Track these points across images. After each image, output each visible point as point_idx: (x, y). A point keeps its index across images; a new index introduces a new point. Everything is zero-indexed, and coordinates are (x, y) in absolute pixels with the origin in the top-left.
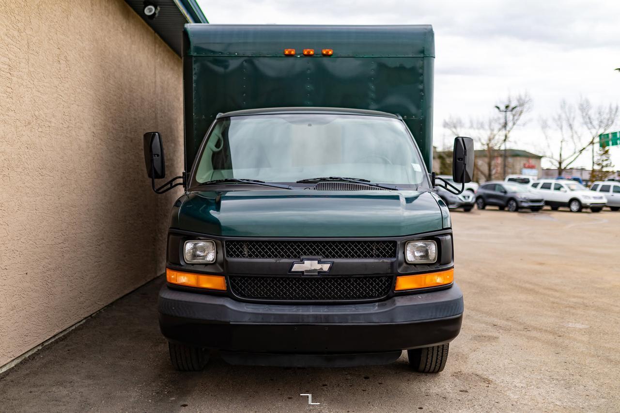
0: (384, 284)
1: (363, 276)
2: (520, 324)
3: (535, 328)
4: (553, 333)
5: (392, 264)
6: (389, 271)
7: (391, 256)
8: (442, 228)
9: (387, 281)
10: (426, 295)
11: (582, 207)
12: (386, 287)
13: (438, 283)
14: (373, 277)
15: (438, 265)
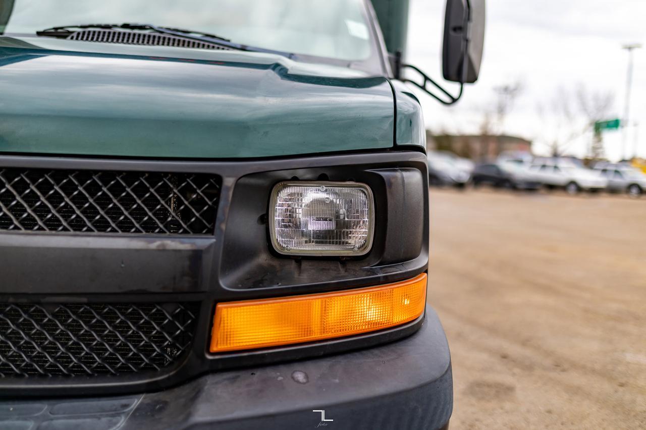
0: (171, 329)
1: (84, 300)
2: (548, 354)
3: (575, 366)
4: (605, 374)
5: (196, 256)
6: (186, 284)
7: (197, 229)
8: (392, 145)
9: (181, 317)
10: (325, 364)
11: (580, 190)
12: (176, 338)
13: (369, 323)
14: (128, 305)
15: (373, 264)
